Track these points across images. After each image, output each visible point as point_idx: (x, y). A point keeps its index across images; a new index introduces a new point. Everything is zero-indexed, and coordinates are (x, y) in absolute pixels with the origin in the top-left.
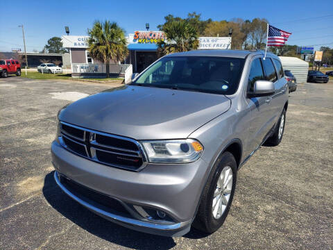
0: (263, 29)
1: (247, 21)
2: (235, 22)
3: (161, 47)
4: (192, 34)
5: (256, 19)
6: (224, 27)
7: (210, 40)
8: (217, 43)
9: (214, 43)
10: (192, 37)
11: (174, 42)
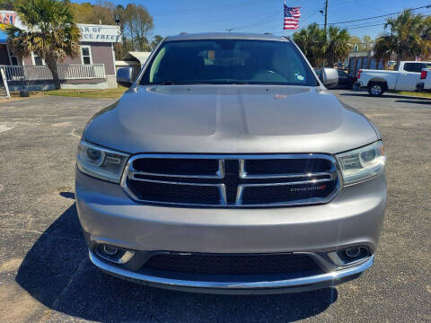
0: (141, 18)
1: (120, 6)
2: (103, 6)
3: (14, 36)
4: (65, 17)
5: (130, 5)
6: (90, 12)
7: (91, 29)
8: (100, 34)
9: (97, 33)
10: (66, 22)
11: (36, 29)
